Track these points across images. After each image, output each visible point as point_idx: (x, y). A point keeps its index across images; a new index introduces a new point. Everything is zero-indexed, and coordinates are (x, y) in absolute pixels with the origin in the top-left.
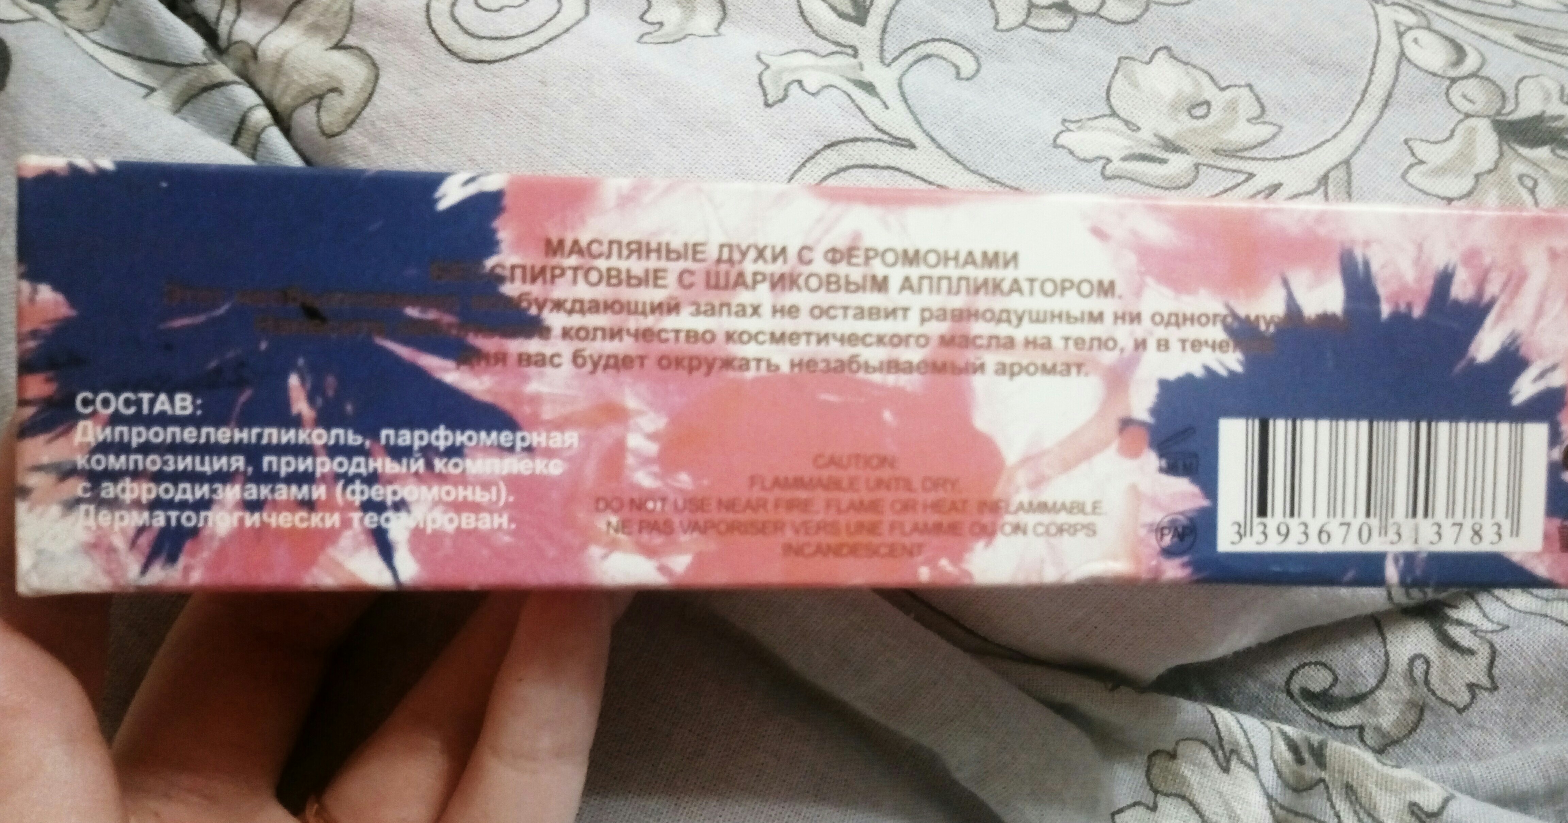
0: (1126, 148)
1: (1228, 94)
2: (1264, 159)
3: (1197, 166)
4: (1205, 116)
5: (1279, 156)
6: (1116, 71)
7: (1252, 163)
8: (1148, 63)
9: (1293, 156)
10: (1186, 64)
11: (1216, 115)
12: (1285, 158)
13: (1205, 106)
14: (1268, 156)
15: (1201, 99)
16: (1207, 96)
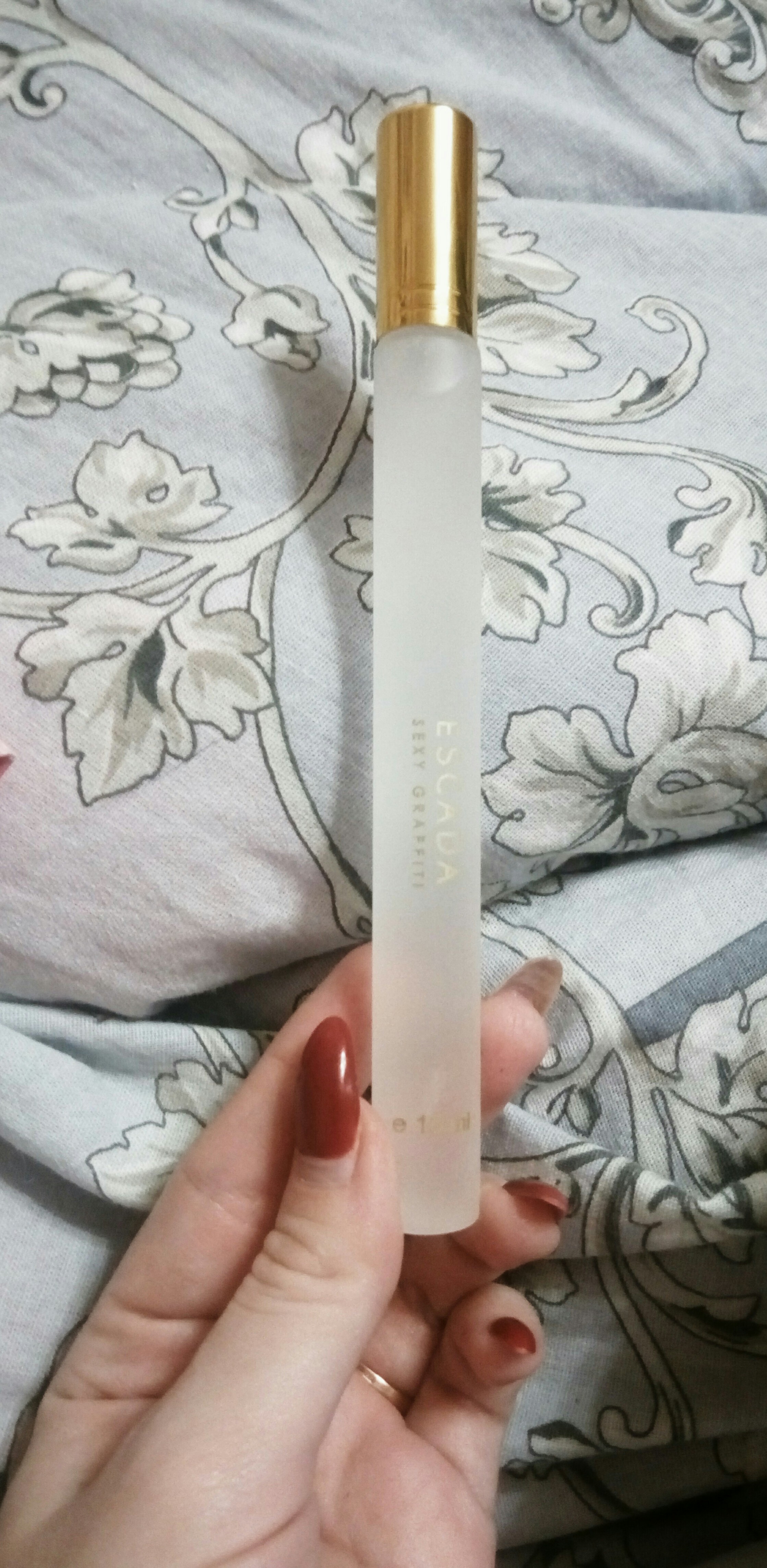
0: (77, 534)
1: (187, 477)
2: (206, 541)
3: (140, 551)
4: (163, 499)
5: (220, 538)
6: (87, 456)
7: (192, 545)
8: (119, 447)
9: (232, 538)
10: (155, 447)
11: (172, 497)
12: (224, 539)
13: (164, 490)
14: (209, 538)
15: (160, 483)
16: (167, 480)
